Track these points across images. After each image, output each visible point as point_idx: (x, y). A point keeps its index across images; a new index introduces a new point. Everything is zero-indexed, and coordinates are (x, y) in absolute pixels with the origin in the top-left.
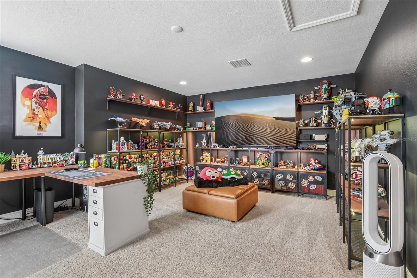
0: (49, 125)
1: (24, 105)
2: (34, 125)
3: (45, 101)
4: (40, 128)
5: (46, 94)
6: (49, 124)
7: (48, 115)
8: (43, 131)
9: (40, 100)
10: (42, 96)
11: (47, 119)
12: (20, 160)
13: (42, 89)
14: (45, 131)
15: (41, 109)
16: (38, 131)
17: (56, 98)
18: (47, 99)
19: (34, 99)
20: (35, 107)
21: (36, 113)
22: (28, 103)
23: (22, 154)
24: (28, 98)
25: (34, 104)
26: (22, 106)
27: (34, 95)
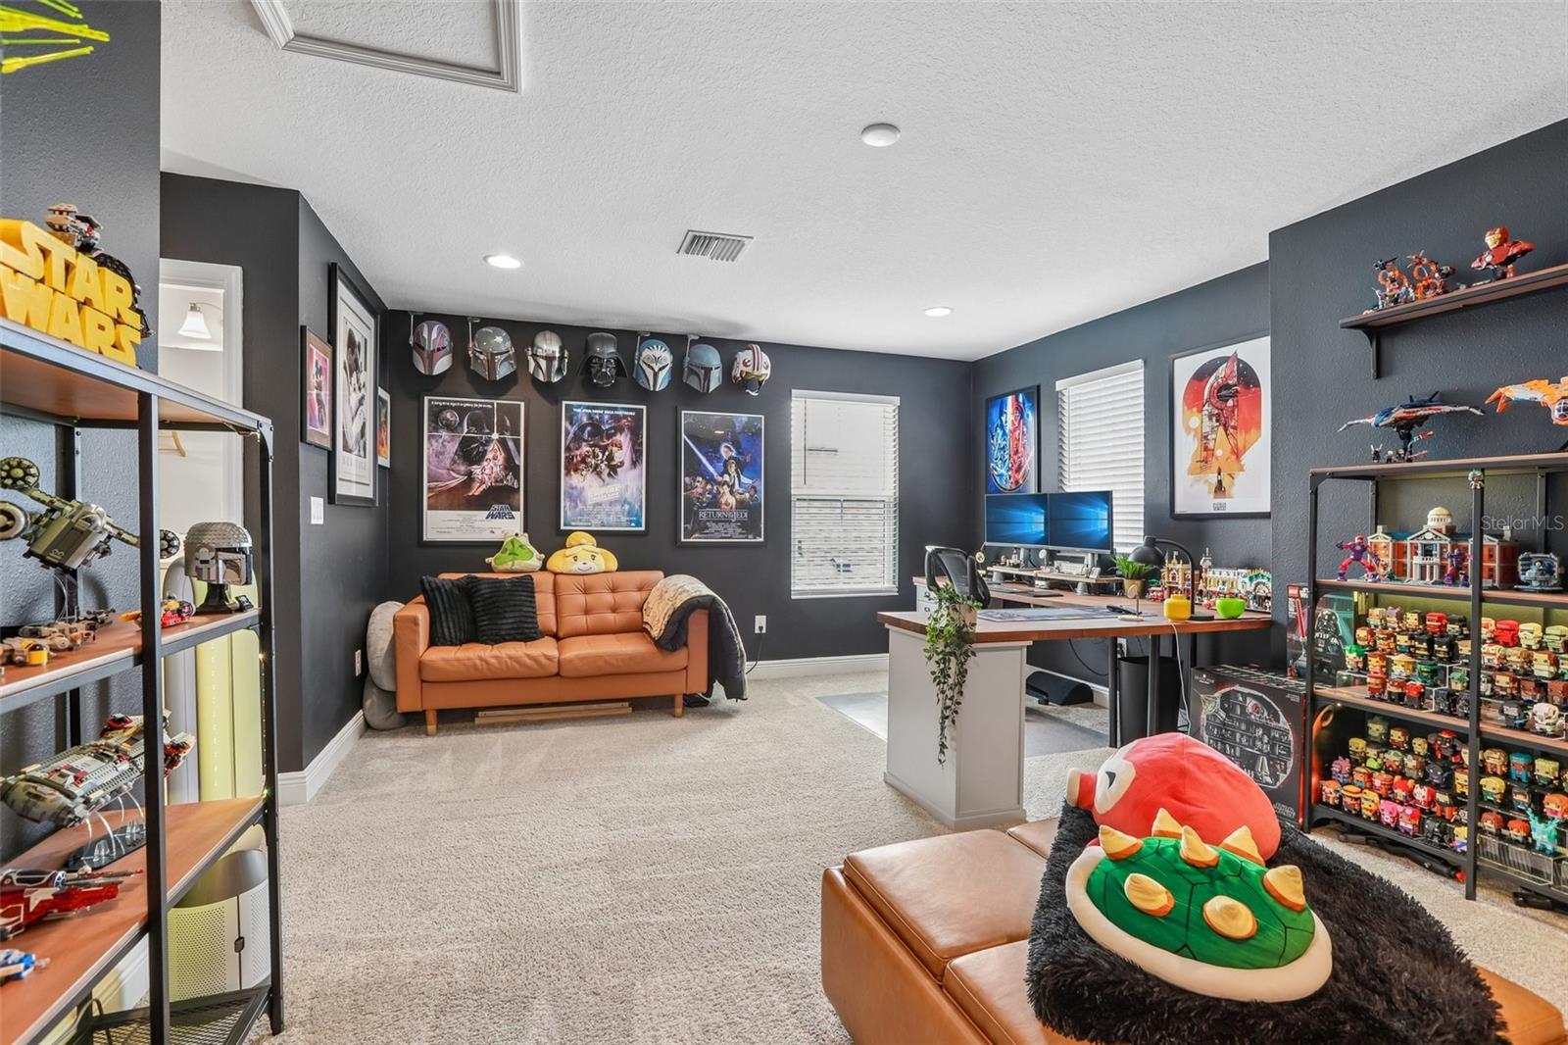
0: (1240, 477)
1: (1188, 430)
2: (1206, 481)
3: (1230, 403)
4: (1220, 488)
5: (1231, 382)
6: (1241, 473)
7: (1237, 445)
8: (1225, 497)
9: (1218, 405)
10: (1224, 393)
11: (1233, 457)
12: (1171, 576)
13: (1222, 371)
14: (1231, 497)
15: (1221, 429)
16: (1215, 497)
17: (1257, 385)
18: (1234, 395)
19: (1206, 407)
20: (1208, 430)
21: (1211, 445)
22: (1195, 421)
23: (1174, 561)
24: (1195, 409)
25: (1206, 419)
26: (1184, 433)
27: (1205, 397)
